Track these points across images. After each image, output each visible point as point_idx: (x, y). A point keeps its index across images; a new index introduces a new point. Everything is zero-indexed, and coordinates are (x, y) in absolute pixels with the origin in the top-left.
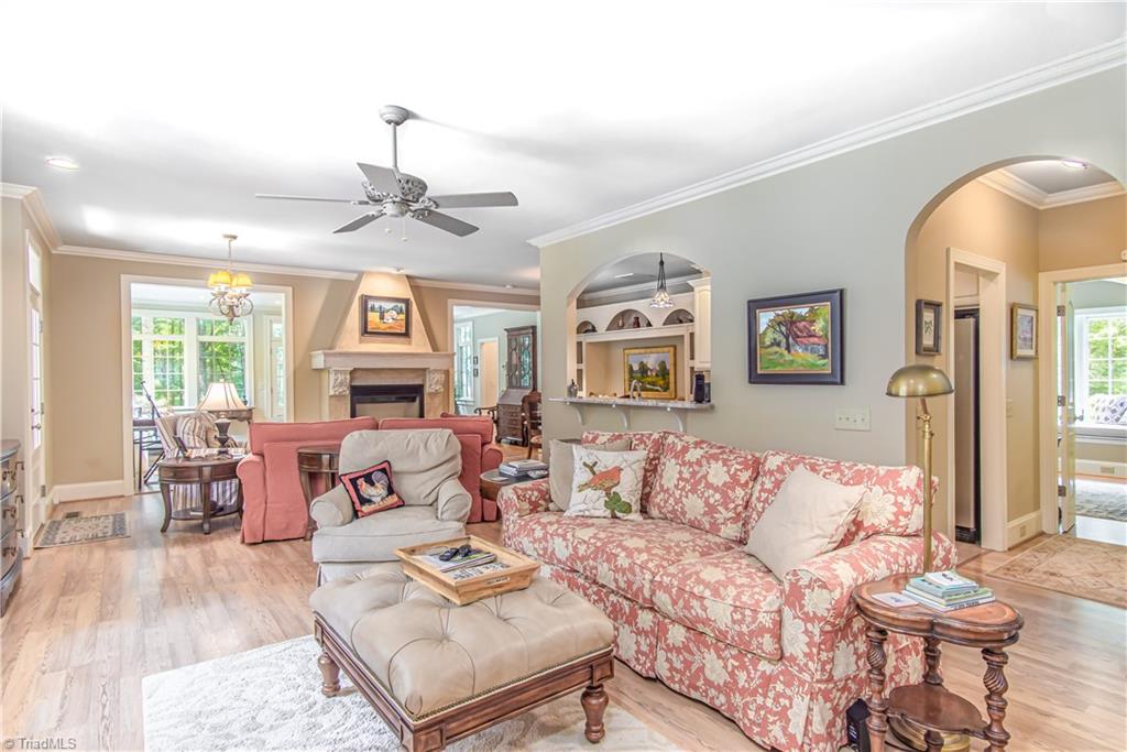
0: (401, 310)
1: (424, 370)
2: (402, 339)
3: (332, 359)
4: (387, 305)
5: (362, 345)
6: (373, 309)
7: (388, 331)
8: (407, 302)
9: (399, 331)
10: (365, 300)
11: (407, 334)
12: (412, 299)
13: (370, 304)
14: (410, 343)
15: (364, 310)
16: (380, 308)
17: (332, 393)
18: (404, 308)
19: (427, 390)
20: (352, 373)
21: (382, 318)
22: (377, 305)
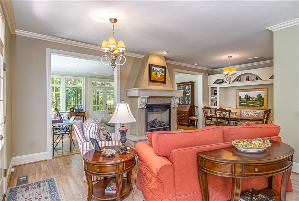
0: (163, 72)
1: (171, 97)
2: (163, 84)
3: (141, 92)
4: (158, 69)
5: (149, 86)
6: (153, 70)
7: (158, 80)
8: (165, 68)
9: (162, 81)
10: (151, 66)
11: (164, 82)
12: (166, 66)
13: (153, 68)
14: (165, 86)
15: (150, 71)
16: (156, 70)
17: (139, 107)
18: (164, 71)
19: (172, 106)
20: (148, 98)
21: (156, 75)
22: (155, 68)
